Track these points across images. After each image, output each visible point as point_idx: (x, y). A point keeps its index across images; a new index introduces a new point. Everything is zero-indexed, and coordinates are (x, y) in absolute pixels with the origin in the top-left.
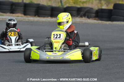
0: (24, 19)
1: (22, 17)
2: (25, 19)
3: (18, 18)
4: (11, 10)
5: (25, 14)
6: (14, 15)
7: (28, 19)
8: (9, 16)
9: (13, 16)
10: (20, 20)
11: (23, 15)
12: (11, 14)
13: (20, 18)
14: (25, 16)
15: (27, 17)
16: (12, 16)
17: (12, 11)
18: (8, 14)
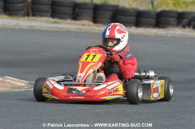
0: (92, 30)
1: (89, 25)
2: (94, 30)
3: (83, 27)
4: (73, 14)
5: (95, 20)
6: (77, 22)
7: (99, 30)
8: (70, 24)
9: (77, 24)
10: (86, 31)
11: (91, 23)
12: (73, 22)
13: (86, 27)
14: (95, 25)
15: (99, 26)
16: (74, 24)
17: (75, 17)
18: (69, 21)
